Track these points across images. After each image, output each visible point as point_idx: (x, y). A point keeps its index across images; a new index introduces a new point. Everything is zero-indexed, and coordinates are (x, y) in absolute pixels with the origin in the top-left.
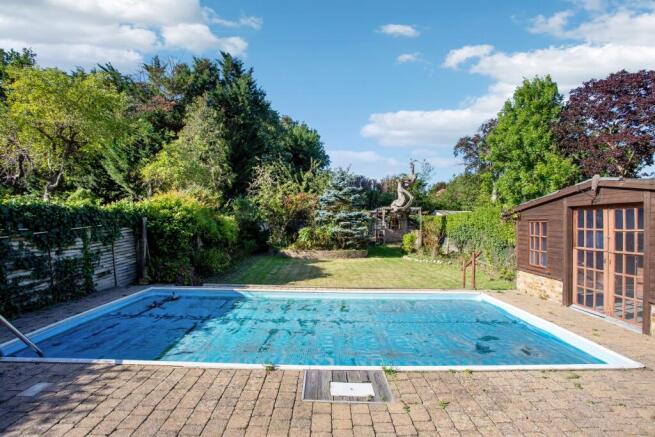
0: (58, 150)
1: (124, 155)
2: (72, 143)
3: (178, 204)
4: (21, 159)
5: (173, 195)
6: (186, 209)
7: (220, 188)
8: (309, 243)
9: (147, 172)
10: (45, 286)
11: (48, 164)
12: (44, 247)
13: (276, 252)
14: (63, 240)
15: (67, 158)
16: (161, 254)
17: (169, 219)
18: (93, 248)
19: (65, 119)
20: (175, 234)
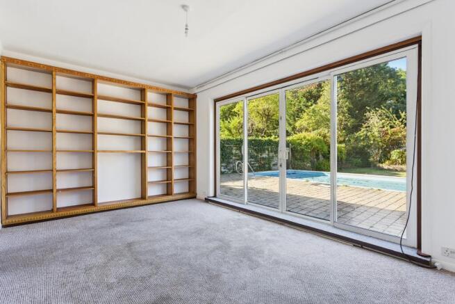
0: (264, 119)
1: (292, 118)
2: (268, 115)
3: (305, 138)
4: (252, 125)
5: (304, 134)
6: (309, 140)
7: (344, 129)
8: (400, 160)
9: (297, 124)
10: (257, 165)
11: (261, 126)
12: (257, 153)
13: (375, 166)
14: (262, 151)
15: (267, 122)
16: (296, 159)
17: (300, 144)
18: (271, 154)
19: (266, 106)
20: (302, 150)
